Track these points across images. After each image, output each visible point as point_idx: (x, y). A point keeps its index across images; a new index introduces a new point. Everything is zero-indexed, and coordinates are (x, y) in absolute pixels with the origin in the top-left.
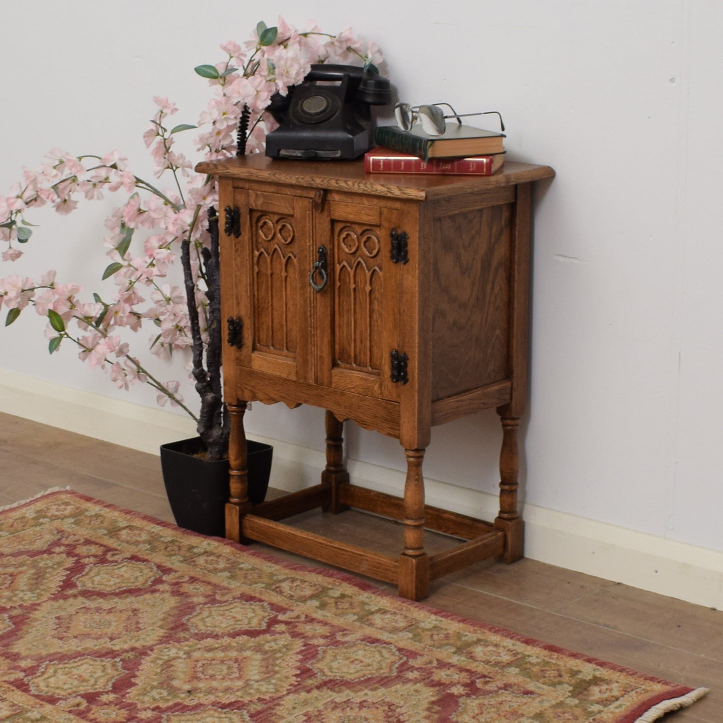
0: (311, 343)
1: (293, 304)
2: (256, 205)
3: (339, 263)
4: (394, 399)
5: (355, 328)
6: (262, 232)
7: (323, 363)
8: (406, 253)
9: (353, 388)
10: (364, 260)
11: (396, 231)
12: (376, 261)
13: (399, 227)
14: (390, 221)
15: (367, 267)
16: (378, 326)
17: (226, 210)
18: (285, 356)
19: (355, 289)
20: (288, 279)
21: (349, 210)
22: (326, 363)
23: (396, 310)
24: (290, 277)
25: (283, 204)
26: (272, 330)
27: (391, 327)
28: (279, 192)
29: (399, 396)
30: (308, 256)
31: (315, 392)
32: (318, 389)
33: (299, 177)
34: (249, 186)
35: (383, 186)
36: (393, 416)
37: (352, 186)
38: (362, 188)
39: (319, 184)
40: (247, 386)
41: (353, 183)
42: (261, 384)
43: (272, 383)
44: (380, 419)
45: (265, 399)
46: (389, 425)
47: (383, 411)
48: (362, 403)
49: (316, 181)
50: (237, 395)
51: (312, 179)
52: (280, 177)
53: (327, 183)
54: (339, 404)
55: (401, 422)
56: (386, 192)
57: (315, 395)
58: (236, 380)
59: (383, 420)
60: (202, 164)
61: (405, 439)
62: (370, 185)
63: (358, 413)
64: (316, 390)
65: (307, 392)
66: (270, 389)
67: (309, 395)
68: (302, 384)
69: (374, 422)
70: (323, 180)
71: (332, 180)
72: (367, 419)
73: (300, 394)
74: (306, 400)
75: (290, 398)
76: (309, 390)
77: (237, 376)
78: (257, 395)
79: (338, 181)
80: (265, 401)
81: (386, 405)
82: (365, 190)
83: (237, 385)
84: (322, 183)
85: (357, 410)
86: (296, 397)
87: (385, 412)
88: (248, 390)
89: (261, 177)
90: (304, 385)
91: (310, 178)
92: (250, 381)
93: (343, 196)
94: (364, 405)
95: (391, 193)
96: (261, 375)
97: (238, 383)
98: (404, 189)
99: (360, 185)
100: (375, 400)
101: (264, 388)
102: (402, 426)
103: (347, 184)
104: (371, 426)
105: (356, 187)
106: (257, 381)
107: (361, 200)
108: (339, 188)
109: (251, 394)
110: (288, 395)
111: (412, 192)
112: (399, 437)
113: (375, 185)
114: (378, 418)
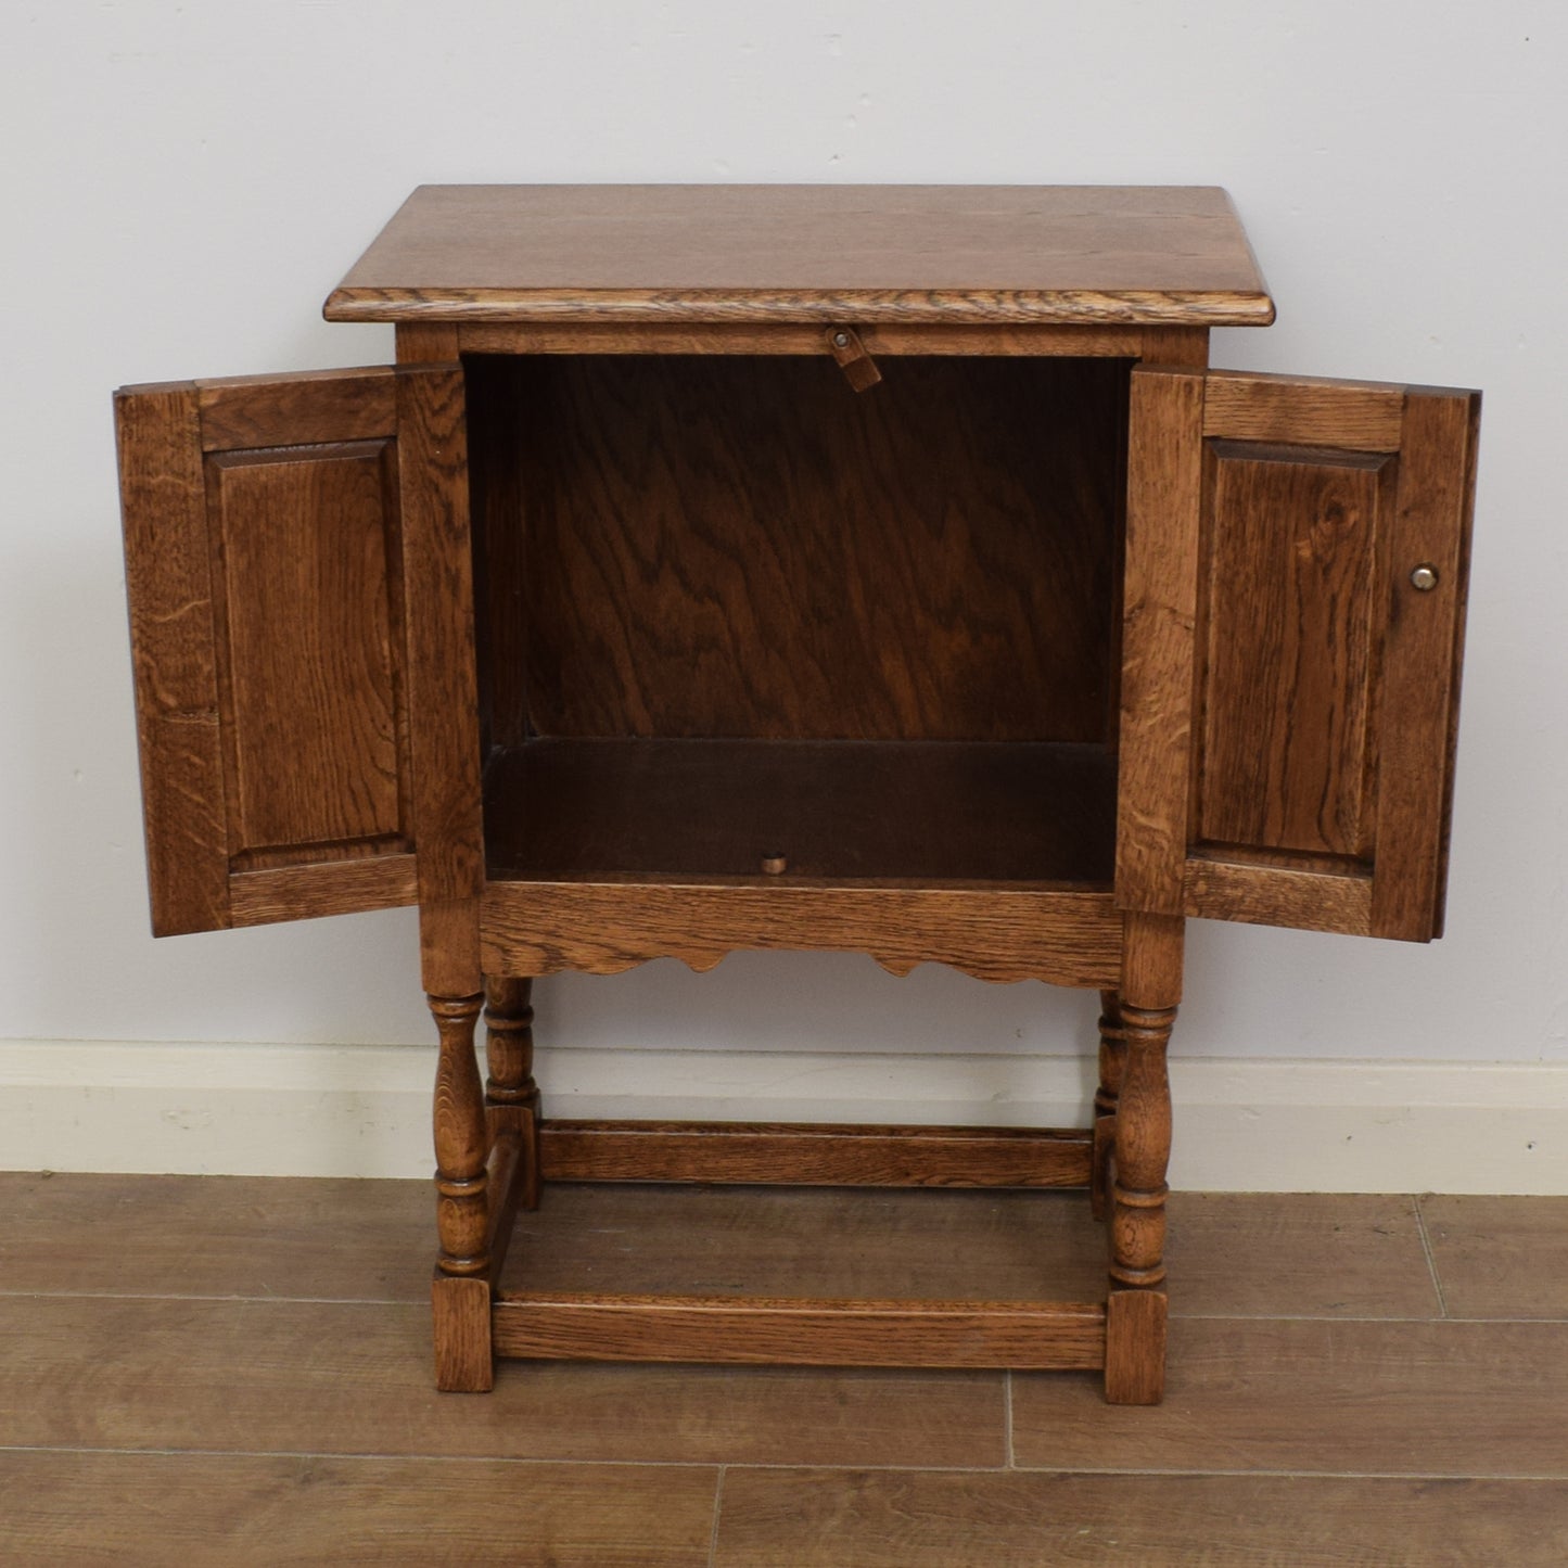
31: (802, 910)
32: (814, 900)
33: (777, 300)
34: (531, 343)
35: (1113, 297)
36: (1102, 931)
37: (994, 307)
38: (1034, 308)
39: (864, 311)
40: (525, 933)
41: (994, 297)
42: (584, 920)
43: (628, 912)
44: (1054, 947)
45: (599, 961)
46: (1087, 957)
47: (1063, 922)
48: (985, 912)
49: (850, 305)
50: (479, 967)
51: (832, 299)
52: (700, 304)
53: (893, 306)
54: (897, 930)
55: (1130, 942)
56: (1129, 313)
57: (801, 918)
58: (478, 924)
59: (1060, 948)
60: (351, 292)
61: (1142, 985)
62: (1061, 296)
63: (971, 942)
64: (808, 905)
65: (771, 916)
66: (623, 928)
67: (778, 921)
68: (751, 895)
69: (1029, 957)
70: (873, 299)
71: (911, 295)
72: (1002, 955)
73: (741, 926)
74: (766, 939)
75: (701, 943)
76: (776, 907)
77: (482, 913)
78: (566, 954)
79: (936, 297)
80: (600, 968)
81: (1074, 905)
82: (1050, 314)
83: (479, 937)
84: (876, 308)
85: (966, 934)
86: (726, 935)
87: (1071, 925)
88: (529, 944)
89: (621, 313)
90: (759, 898)
91: (822, 297)
92: (537, 917)
93: (923, 338)
94: (990, 917)
95: (1146, 313)
96: (582, 895)
97: (484, 930)
98: (1188, 298)
99: (1023, 300)
100: (1031, 898)
101: (593, 930)
102: (1134, 953)
103: (973, 302)
104: (1018, 970)
105: (1010, 309)
106: (564, 913)
107: (991, 342)
108: (943, 317)
109: (542, 954)
110: (695, 936)
111: (1221, 303)
112: (1121, 984)
113: (1079, 296)
114: (1047, 943)
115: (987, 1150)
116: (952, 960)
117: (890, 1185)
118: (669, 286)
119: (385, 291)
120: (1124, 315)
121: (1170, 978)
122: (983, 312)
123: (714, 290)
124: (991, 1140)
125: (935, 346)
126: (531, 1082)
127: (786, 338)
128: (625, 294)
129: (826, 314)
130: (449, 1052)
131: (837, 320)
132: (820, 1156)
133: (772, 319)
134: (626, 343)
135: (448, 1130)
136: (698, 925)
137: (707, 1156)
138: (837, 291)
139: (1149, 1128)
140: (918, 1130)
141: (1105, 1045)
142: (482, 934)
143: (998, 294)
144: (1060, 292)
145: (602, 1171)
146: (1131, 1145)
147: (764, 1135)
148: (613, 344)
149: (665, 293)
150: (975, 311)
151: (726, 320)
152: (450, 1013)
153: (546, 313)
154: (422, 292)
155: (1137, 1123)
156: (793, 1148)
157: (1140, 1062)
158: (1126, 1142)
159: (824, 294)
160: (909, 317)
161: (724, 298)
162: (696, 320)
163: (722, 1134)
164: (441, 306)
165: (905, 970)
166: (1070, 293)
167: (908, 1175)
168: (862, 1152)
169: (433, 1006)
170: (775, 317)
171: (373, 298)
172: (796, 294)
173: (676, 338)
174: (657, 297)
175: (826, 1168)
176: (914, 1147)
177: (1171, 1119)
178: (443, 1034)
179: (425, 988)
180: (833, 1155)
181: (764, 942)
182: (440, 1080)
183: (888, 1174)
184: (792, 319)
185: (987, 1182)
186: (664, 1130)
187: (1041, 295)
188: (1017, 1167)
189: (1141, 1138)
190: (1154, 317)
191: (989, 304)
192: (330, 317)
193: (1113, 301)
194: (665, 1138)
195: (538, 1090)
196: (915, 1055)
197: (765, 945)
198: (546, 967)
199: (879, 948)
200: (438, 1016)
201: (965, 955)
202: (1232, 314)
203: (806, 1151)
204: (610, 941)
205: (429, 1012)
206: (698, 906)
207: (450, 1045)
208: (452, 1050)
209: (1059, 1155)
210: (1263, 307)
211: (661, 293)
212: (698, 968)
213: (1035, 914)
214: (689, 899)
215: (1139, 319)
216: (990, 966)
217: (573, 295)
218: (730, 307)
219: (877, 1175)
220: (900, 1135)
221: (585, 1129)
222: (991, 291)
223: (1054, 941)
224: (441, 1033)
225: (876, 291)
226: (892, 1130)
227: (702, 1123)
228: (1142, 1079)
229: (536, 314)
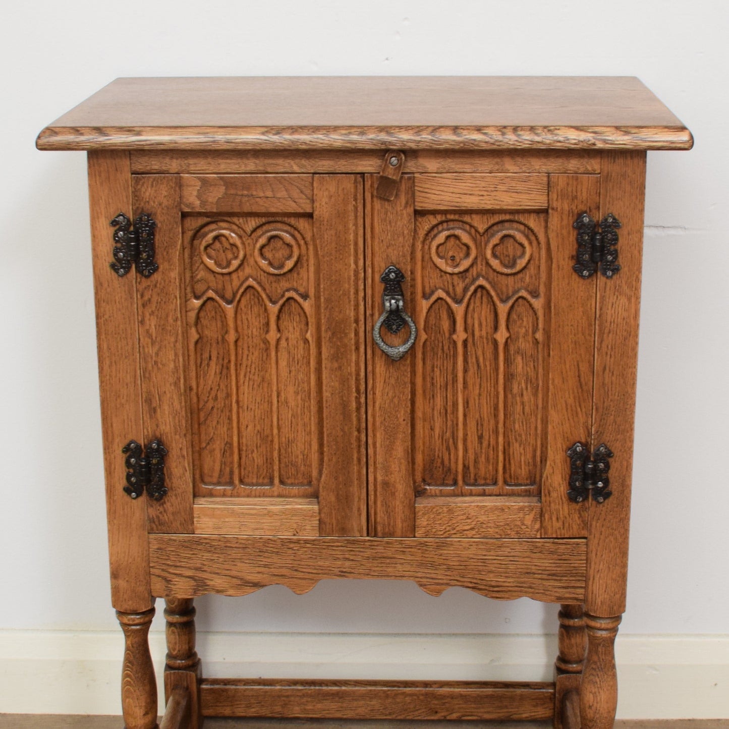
0: (359, 460)
1: (297, 393)
2: (204, 203)
3: (425, 296)
4: (575, 531)
5: (465, 416)
6: (210, 257)
7: (393, 494)
8: (615, 254)
9: (472, 529)
10: (490, 283)
11: (589, 217)
12: (522, 280)
13: (598, 208)
14: (575, 198)
15: (498, 295)
16: (523, 403)
17: (114, 223)
18: (280, 496)
19: (465, 342)
20: (283, 343)
21: (462, 186)
22: (400, 495)
23: (584, 368)
24: (287, 339)
25: (282, 194)
26: (240, 450)
27: (571, 401)
28: (269, 170)
29: (586, 525)
30: (352, 291)
31: (368, 553)
32: (377, 546)
33: (350, 133)
34: (181, 166)
35: (581, 130)
36: (572, 565)
37: (500, 138)
38: (527, 138)
39: (409, 141)
40: (181, 569)
41: (499, 131)
42: (221, 560)
43: (250, 554)
44: (539, 576)
45: (232, 587)
46: (561, 583)
47: (545, 559)
48: (492, 553)
49: (400, 137)
50: (150, 592)
51: (388, 133)
52: (296, 137)
53: (430, 137)
54: (433, 565)
55: (591, 572)
56: (593, 141)
57: (368, 558)
58: (149, 563)
59: (545, 577)
60: (57, 130)
61: (599, 601)
62: (545, 130)
63: (483, 573)
64: (373, 549)
65: (347, 556)
66: (246, 565)
67: (352, 560)
68: (335, 542)
69: (522, 583)
70: (416, 132)
71: (441, 129)
72: (504, 582)
73: (327, 563)
74: (345, 572)
75: (300, 575)
76: (351, 551)
77: (151, 555)
78: (209, 583)
79: (460, 131)
80: (231, 592)
81: (553, 547)
82: (539, 142)
83: (150, 572)
84: (418, 138)
85: (481, 568)
86: (317, 569)
87: (551, 561)
88: (184, 576)
89: (241, 143)
90: (339, 544)
91: (381, 131)
92: (189, 558)
93: (450, 160)
94: (497, 556)
95: (605, 141)
96: (220, 543)
97: (152, 567)
98: (634, 131)
99: (520, 133)
100: (525, 543)
101: (227, 567)
102: (594, 579)
103: (485, 134)
104: (515, 591)
105: (510, 140)
106: (207, 555)
107: (497, 163)
108: (465, 145)
109: (193, 583)
110: (296, 570)
111: (656, 134)
112: (585, 600)
113: (559, 130)
114: (534, 574)
115: (487, 696)
116: (470, 585)
117: (426, 718)
118: (275, 125)
119: (79, 129)
120: (590, 143)
121: (618, 596)
122: (492, 141)
123: (305, 127)
124: (489, 691)
125: (458, 166)
126: (195, 654)
127: (355, 161)
128: (244, 129)
129: (384, 143)
130: (131, 648)
131: (392, 147)
132: (380, 701)
133: (347, 147)
134: (246, 165)
135: (131, 700)
136: (299, 562)
137: (307, 701)
138: (391, 127)
139: (603, 696)
140: (443, 684)
141: (562, 629)
142: (151, 569)
143: (502, 129)
144: (545, 127)
145: (240, 711)
146: (590, 707)
147: (344, 688)
148: (237, 166)
149: (272, 129)
150: (487, 140)
151: (315, 147)
152: (131, 622)
153: (191, 143)
154: (104, 129)
155: (595, 693)
156: (363, 696)
157: (597, 652)
158: (587, 705)
159: (382, 129)
160: (440, 145)
161: (313, 132)
162: (293, 147)
163: (317, 688)
164: (118, 139)
165: (439, 592)
166: (552, 128)
167: (436, 712)
168: (407, 699)
169: (121, 619)
170: (349, 145)
171: (70, 133)
172: (362, 130)
173: (280, 161)
174: (267, 132)
175: (384, 709)
176: (440, 695)
177: (617, 689)
178: (127, 636)
179: (114, 606)
180: (390, 700)
181: (343, 574)
182: (126, 667)
183: (423, 712)
184: (360, 146)
185: (487, 716)
186: (281, 685)
187: (532, 129)
188: (506, 707)
189: (597, 703)
190: (611, 144)
191: (497, 136)
192: (41, 147)
193: (581, 133)
194: (281, 690)
195: (199, 660)
196: (440, 635)
197: (344, 576)
198: (195, 591)
199: (421, 578)
200: (123, 625)
201: (479, 582)
202: (664, 141)
203: (372, 698)
204: (239, 574)
205: (118, 622)
206: (298, 550)
207: (132, 644)
208: (133, 647)
209: (533, 699)
210: (684, 137)
211: (269, 129)
212: (298, 592)
213: (528, 554)
214: (292, 545)
215: (600, 145)
216: (496, 589)
217: (208, 131)
218: (317, 138)
219: (416, 713)
220: (431, 687)
221: (229, 684)
222: (497, 127)
223: (540, 572)
224: (125, 635)
225: (418, 127)
226: (426, 684)
227: (305, 680)
228: (598, 664)
229: (184, 143)
